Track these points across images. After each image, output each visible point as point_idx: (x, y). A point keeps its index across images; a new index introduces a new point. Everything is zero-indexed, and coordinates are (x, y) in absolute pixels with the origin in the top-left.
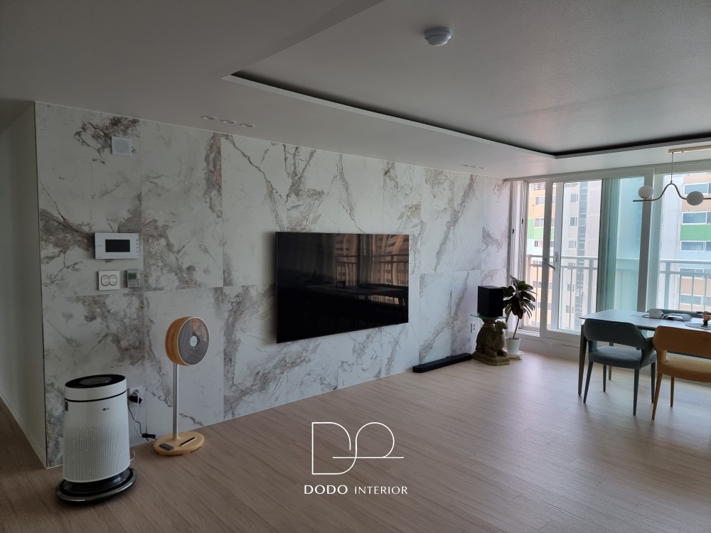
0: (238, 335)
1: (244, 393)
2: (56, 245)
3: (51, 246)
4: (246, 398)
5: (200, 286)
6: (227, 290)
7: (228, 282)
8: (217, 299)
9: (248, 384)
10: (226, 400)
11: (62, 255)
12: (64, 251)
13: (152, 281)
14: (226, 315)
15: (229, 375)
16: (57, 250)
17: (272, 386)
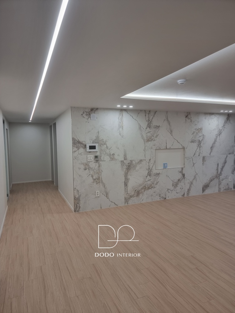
0: (129, 177)
1: (131, 197)
2: (76, 148)
3: (75, 148)
4: (132, 198)
5: (116, 160)
6: (125, 161)
7: (125, 159)
8: (122, 164)
9: (133, 193)
10: (125, 199)
11: (78, 150)
12: (78, 149)
13: (102, 158)
14: (125, 170)
15: (126, 190)
16: (77, 149)
17: (141, 195)
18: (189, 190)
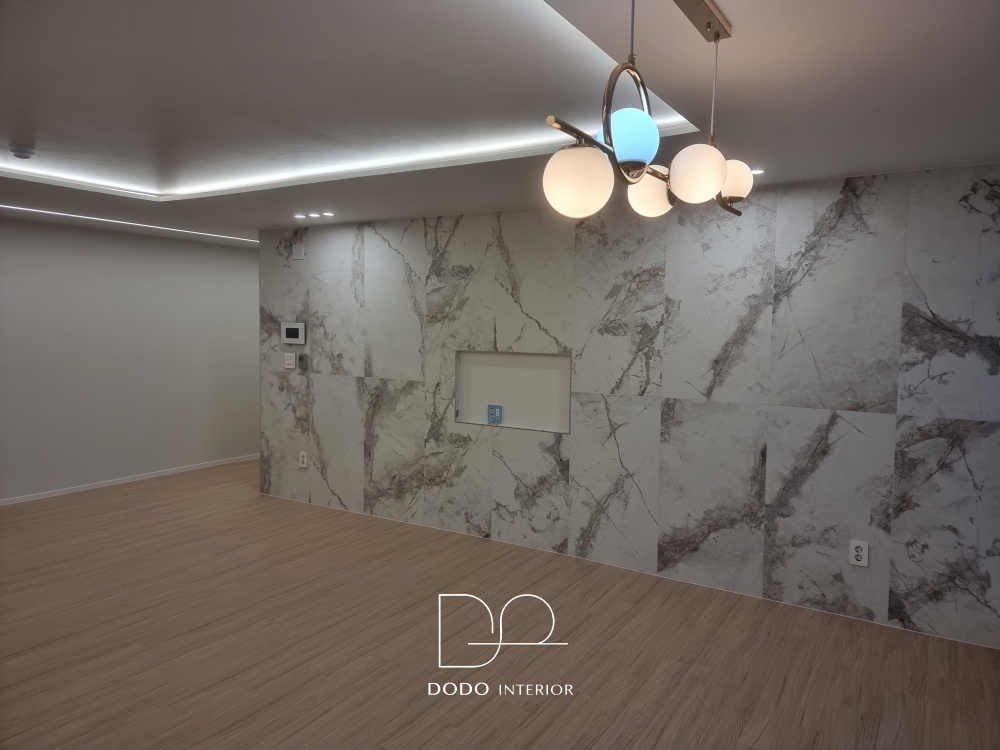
0: (377, 430)
1: (382, 493)
4: (383, 500)
5: (346, 372)
6: (367, 380)
7: (369, 373)
8: (359, 388)
9: (385, 484)
10: (366, 495)
12: (269, 336)
13: (315, 363)
14: (366, 406)
15: (368, 470)
17: (408, 498)
18: (587, 535)
